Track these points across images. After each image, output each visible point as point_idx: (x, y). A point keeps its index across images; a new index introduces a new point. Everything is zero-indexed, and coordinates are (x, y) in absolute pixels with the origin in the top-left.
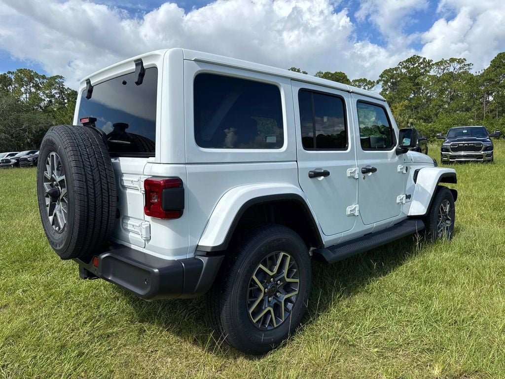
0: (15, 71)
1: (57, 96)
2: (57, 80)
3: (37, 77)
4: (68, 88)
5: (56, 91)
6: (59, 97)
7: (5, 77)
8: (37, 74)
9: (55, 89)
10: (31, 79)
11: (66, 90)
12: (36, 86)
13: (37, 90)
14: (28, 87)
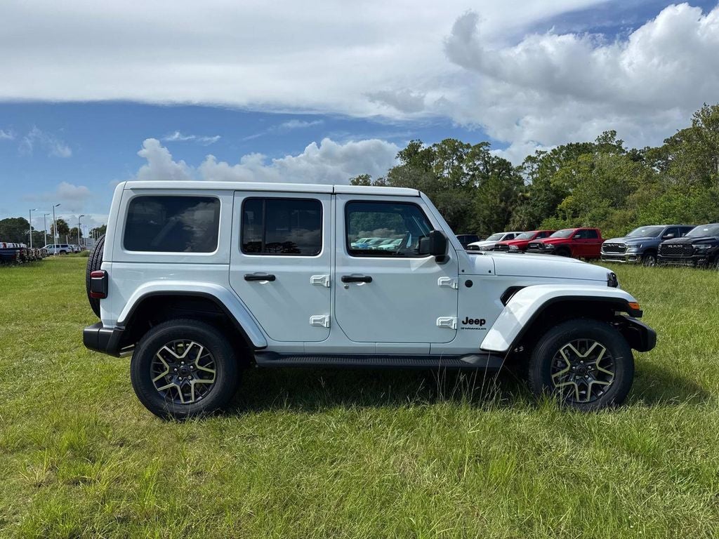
0: (440, 143)
1: (481, 168)
2: (481, 149)
3: (461, 147)
4: (496, 157)
5: (479, 162)
6: (483, 169)
7: (429, 151)
8: (462, 143)
9: (479, 159)
10: (455, 150)
11: (493, 160)
12: (460, 159)
13: (459, 163)
14: (451, 160)
